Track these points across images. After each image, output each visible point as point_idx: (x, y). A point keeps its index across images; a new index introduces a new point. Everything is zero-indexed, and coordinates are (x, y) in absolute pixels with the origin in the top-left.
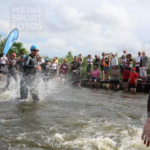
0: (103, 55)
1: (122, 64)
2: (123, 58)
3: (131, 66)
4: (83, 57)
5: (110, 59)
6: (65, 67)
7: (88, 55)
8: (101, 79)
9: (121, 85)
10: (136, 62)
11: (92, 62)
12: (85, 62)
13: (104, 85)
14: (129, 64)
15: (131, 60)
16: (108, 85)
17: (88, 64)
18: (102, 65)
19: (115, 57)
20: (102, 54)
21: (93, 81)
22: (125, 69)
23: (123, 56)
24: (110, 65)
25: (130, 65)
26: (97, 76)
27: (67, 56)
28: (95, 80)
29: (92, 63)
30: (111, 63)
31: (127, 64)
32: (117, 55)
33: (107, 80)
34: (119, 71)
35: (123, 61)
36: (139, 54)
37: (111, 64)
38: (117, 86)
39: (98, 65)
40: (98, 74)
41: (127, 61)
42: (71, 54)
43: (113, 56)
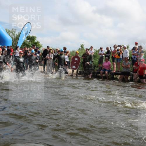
0: (115, 47)
1: (133, 56)
4: (95, 50)
6: (76, 59)
8: (112, 71)
9: (132, 77)
12: (96, 54)
13: (115, 76)
15: (142, 52)
16: (119, 77)
17: (100, 56)
18: (113, 57)
19: (127, 49)
21: (104, 73)
25: (141, 56)
26: (109, 68)
27: (80, 49)
30: (122, 55)
31: (138, 56)
32: (129, 47)
33: (119, 71)
34: (130, 63)
35: (134, 52)
38: (128, 78)
39: (109, 57)
40: (109, 65)
42: (84, 47)
43: (125, 48)
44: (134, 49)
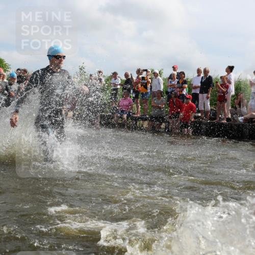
0: (139, 72)
1: (171, 88)
2: (172, 79)
3: (185, 92)
4: (104, 76)
5: (150, 80)
7: (113, 72)
8: (134, 114)
9: (167, 124)
10: (194, 85)
11: (120, 85)
13: (140, 123)
14: (182, 88)
15: (185, 82)
16: (146, 124)
18: (136, 89)
19: (159, 77)
20: (136, 71)
22: (175, 97)
23: (171, 75)
24: (149, 91)
25: (183, 90)
28: (125, 116)
29: (119, 87)
30: (151, 86)
31: (178, 89)
32: (162, 72)
33: (145, 115)
34: (164, 100)
35: (171, 83)
36: (199, 71)
37: (151, 89)
38: (161, 126)
41: (178, 82)
43: (155, 75)
44: (171, 77)
